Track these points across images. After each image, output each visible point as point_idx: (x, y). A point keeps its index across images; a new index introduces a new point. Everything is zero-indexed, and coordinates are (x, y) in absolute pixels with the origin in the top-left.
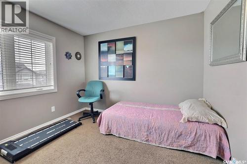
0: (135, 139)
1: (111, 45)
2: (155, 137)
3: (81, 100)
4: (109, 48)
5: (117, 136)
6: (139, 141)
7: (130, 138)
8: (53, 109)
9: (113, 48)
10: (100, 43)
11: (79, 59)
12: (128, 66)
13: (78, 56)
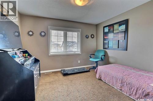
0: (113, 86)
1: (110, 28)
2: (126, 89)
3: (91, 59)
4: (109, 30)
5: (104, 81)
6: (116, 88)
7: (110, 84)
8: (79, 62)
9: (112, 29)
10: (104, 27)
11: (93, 38)
12: (121, 41)
13: (93, 36)
